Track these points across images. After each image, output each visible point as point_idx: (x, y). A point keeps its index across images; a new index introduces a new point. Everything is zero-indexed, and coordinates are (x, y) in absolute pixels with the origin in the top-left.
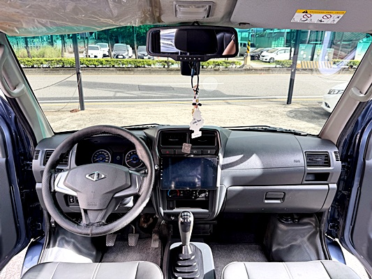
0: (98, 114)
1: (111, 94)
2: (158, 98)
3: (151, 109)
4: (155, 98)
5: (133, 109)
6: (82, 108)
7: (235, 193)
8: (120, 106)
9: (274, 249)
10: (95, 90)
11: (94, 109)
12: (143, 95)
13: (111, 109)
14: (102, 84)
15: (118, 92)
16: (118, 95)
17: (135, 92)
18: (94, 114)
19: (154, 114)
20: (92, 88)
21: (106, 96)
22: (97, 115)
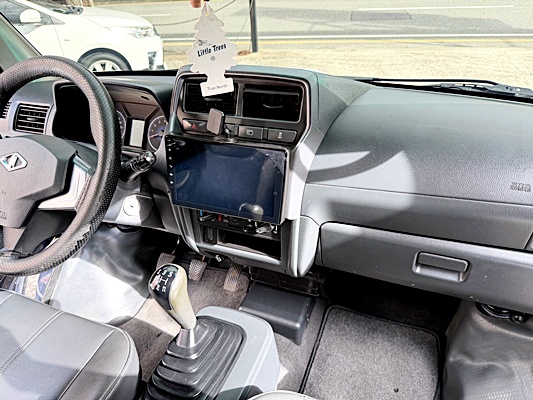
0: (274, 58)
1: (305, 27)
2: (378, 32)
3: (358, 53)
4: (373, 32)
5: (329, 52)
6: (255, 49)
7: (339, 240)
8: (312, 47)
9: (451, 359)
10: (283, 21)
11: (272, 51)
12: (354, 28)
13: (296, 51)
14: (297, 11)
15: (317, 23)
16: (317, 28)
17: (343, 24)
18: (268, 58)
19: (359, 61)
20: (280, 18)
21: (297, 30)
22: (271, 60)
